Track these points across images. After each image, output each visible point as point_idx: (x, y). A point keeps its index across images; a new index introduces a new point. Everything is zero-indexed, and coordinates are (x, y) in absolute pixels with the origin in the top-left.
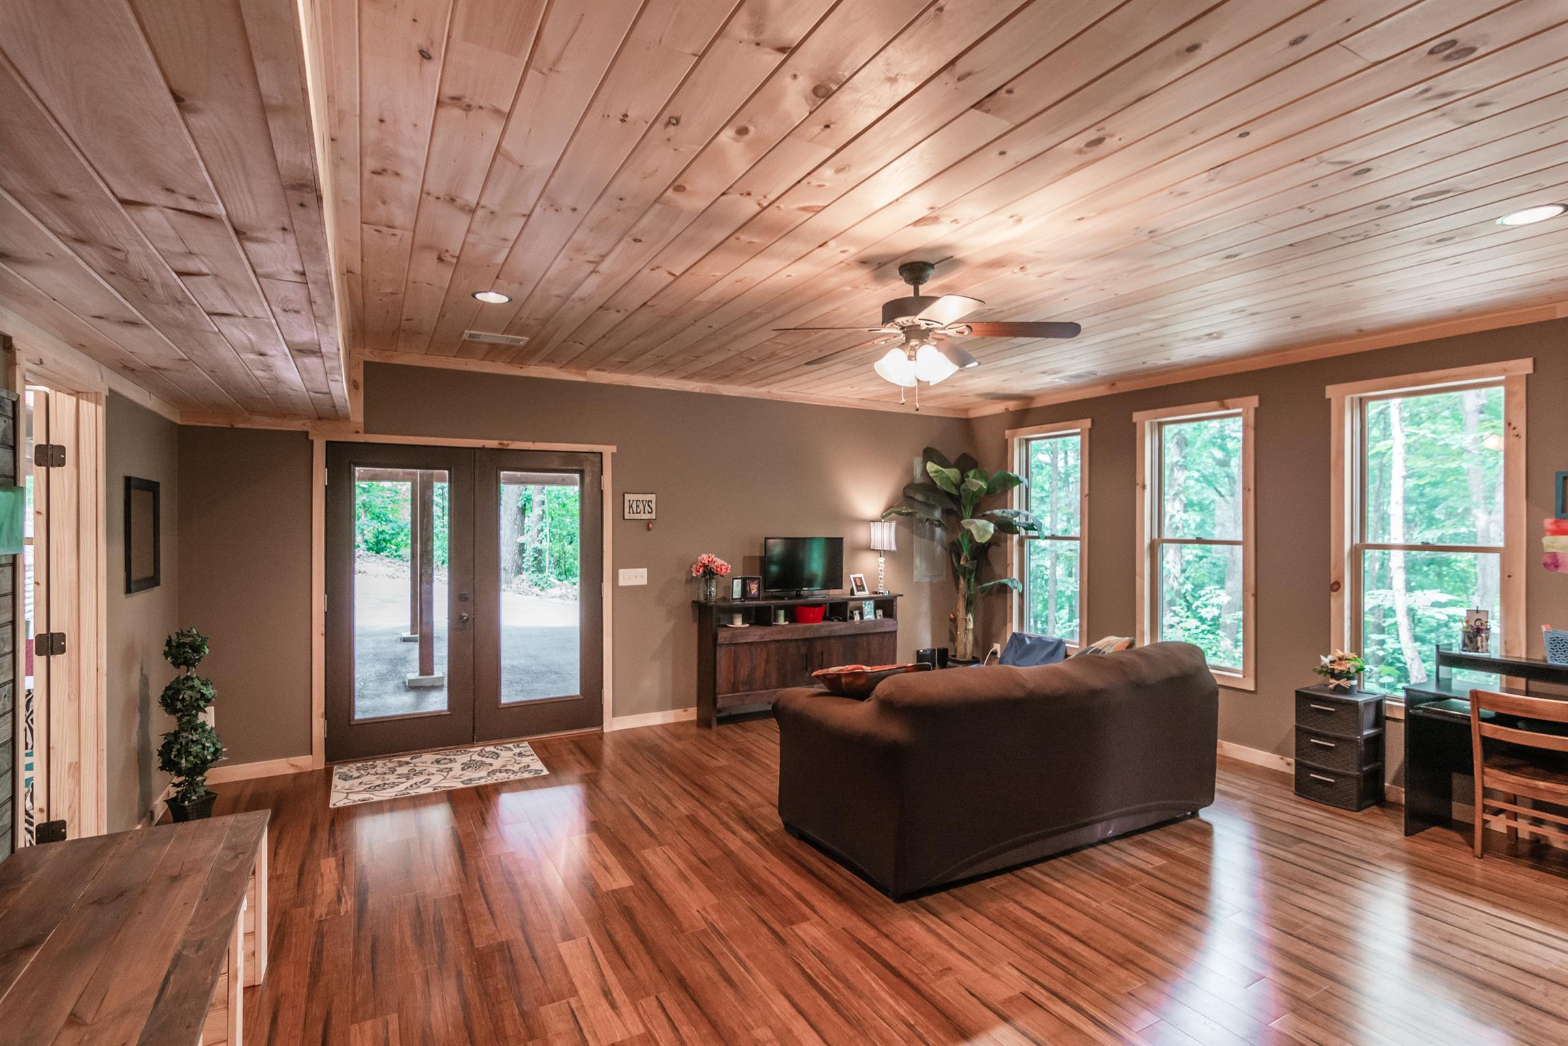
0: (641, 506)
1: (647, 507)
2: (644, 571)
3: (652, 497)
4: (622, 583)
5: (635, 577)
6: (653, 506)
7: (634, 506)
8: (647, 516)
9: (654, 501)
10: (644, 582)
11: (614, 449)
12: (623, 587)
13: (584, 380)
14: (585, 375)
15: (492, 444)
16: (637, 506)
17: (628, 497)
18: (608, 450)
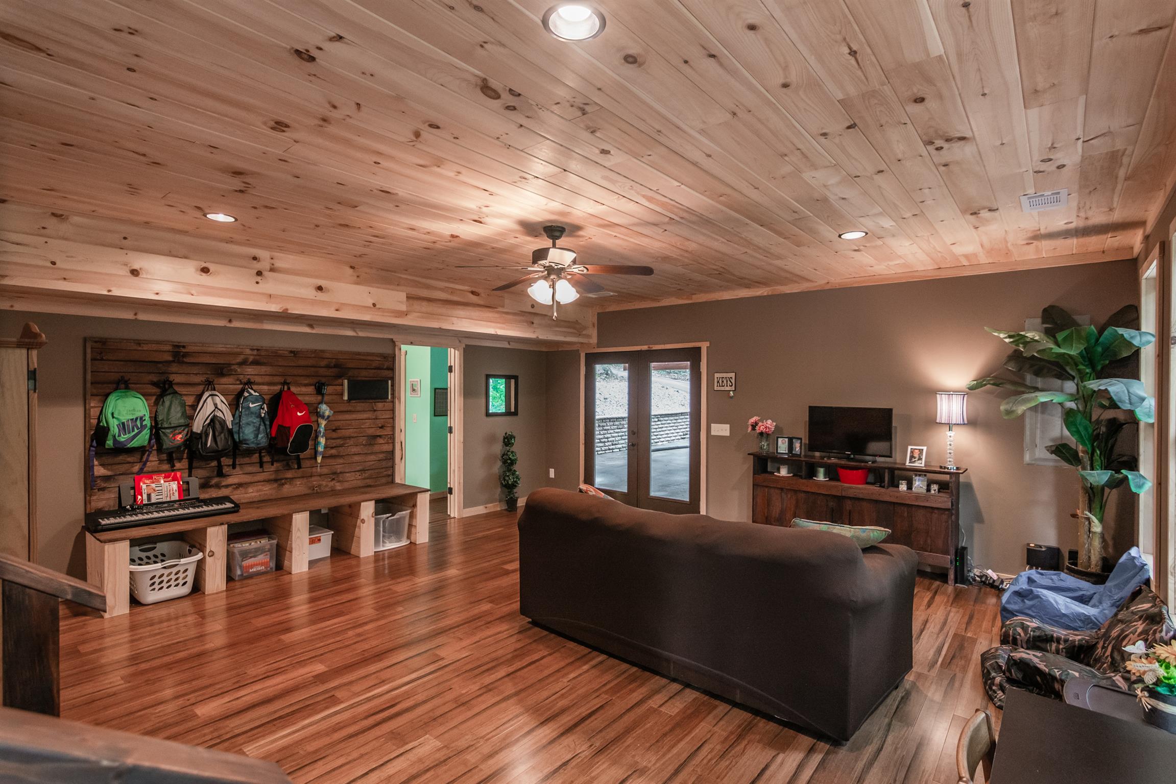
0: (725, 382)
1: (729, 382)
2: (728, 426)
3: (733, 375)
4: (713, 433)
5: (721, 430)
6: (733, 381)
7: (720, 381)
8: (728, 388)
9: (734, 378)
10: (727, 433)
11: (708, 344)
12: (713, 436)
13: (690, 302)
14: (691, 299)
15: (645, 348)
16: (723, 382)
17: (716, 375)
18: (704, 346)
